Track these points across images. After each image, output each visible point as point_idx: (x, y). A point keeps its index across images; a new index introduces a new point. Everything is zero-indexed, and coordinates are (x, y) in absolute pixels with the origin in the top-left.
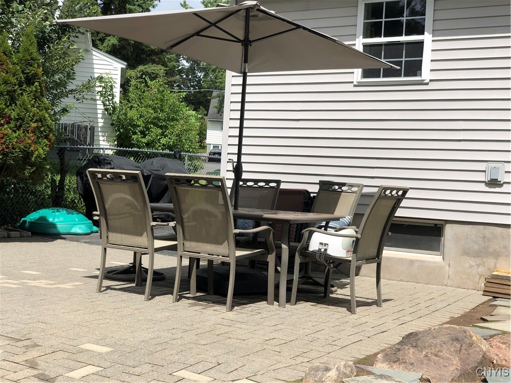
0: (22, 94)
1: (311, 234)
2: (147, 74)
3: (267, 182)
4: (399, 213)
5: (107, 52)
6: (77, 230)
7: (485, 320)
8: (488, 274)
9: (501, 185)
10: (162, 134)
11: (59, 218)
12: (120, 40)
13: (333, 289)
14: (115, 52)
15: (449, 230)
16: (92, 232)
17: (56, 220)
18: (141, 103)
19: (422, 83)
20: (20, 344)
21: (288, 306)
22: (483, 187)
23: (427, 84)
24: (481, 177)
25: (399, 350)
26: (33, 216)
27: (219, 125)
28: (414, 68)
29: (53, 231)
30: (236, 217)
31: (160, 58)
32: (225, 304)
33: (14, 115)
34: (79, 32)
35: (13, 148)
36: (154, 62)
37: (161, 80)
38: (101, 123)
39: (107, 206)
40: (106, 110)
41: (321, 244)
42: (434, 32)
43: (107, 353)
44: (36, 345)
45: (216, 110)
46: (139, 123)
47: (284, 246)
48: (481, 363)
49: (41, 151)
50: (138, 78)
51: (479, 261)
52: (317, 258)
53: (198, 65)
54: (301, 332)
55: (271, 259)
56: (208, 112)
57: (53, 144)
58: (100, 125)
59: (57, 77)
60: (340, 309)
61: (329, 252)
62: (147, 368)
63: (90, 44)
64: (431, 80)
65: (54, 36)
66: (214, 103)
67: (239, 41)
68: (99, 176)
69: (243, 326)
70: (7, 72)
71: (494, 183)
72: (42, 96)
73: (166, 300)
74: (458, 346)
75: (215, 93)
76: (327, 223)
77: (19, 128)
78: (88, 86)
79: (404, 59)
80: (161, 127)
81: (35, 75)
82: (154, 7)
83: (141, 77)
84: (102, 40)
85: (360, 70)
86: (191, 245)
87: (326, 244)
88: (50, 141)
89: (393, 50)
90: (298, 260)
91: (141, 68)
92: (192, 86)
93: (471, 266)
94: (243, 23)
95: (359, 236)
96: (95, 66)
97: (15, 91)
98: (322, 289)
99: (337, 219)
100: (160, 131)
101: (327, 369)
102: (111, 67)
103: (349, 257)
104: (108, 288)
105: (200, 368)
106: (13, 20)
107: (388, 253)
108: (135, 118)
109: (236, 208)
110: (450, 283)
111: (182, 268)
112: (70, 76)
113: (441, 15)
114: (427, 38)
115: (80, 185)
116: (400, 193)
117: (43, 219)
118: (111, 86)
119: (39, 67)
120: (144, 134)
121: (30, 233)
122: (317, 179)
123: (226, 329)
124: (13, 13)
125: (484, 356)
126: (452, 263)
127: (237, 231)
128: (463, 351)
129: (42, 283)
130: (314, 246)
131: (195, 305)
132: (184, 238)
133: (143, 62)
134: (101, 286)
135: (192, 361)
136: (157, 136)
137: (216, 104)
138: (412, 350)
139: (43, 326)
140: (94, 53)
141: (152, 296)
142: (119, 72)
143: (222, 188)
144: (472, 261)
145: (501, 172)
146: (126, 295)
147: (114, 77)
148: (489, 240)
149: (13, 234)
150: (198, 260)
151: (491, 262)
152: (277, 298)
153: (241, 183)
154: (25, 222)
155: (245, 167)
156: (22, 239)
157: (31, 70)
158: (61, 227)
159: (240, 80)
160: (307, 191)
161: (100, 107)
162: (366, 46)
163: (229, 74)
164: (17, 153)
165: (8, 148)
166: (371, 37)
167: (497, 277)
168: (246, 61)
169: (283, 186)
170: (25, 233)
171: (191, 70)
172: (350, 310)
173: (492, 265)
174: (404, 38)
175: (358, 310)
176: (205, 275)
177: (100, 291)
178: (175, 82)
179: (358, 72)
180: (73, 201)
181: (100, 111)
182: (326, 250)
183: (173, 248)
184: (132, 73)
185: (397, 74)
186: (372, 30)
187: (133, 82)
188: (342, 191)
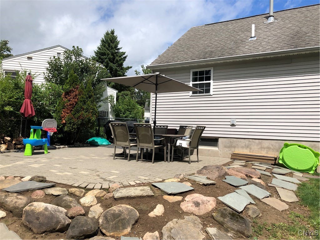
0: (87, 101)
1: (177, 140)
2: (124, 94)
3: (164, 126)
4: (203, 135)
5: (111, 87)
6: (104, 144)
7: (229, 165)
8: (232, 153)
9: (235, 126)
10: (130, 114)
11: (99, 140)
12: (115, 83)
13: (184, 158)
14: (114, 87)
15: (220, 140)
16: (109, 144)
17: (98, 141)
18: (123, 104)
19: (210, 95)
20: (93, 171)
21: (170, 162)
22: (230, 127)
23: (212, 96)
24: (229, 123)
25: (201, 170)
26: (91, 140)
27: (148, 111)
28: (208, 91)
29: (97, 144)
30: (154, 136)
31: (128, 89)
32: (152, 162)
33: (85, 108)
34: (104, 82)
35: (85, 118)
36: (126, 90)
37: (129, 96)
38: (110, 110)
39: (116, 134)
40: (112, 106)
41: (180, 143)
42: (214, 80)
43: (119, 173)
44: (98, 171)
45: (147, 106)
46: (122, 110)
47: (169, 144)
48: (225, 174)
49: (94, 119)
50: (122, 96)
51: (229, 149)
52: (179, 148)
53: (141, 91)
54: (174, 168)
55: (165, 148)
56: (144, 106)
57: (97, 116)
58: (110, 111)
59: (97, 96)
60: (186, 163)
61: (182, 146)
62: (130, 176)
63: (106, 85)
64: (213, 94)
65: (97, 83)
66: (147, 103)
67: (154, 84)
68: (114, 124)
69: (157, 167)
70: (83, 95)
71: (233, 125)
72: (94, 101)
73: (134, 162)
74: (218, 169)
75: (147, 100)
76: (182, 138)
77: (87, 112)
78: (107, 99)
79: (205, 88)
80: (129, 111)
81: (92, 95)
82: (126, 72)
83: (123, 95)
84: (110, 83)
85: (192, 92)
86: (141, 144)
87: (181, 144)
88: (96, 116)
89: (201, 85)
90: (173, 149)
91: (122, 92)
92: (139, 98)
93: (227, 151)
94: (155, 79)
95: (191, 141)
96: (108, 92)
97: (85, 100)
98: (181, 158)
99: (185, 136)
100: (129, 113)
101: (180, 175)
102: (113, 92)
103: (188, 147)
104: (116, 158)
105: (145, 176)
106: (84, 78)
107: (200, 147)
108: (121, 108)
109: (154, 134)
110: (221, 156)
111: (138, 153)
112: (102, 95)
113: (216, 75)
114: (211, 82)
115: (105, 130)
116: (203, 128)
117: (94, 140)
118: (113, 98)
119: (93, 93)
120: (124, 114)
121: (90, 145)
122: (179, 125)
123: (152, 168)
124: (84, 76)
125: (226, 172)
126: (221, 150)
127: (155, 139)
128: (220, 171)
129: (97, 158)
130: (178, 144)
131: (143, 162)
132: (139, 142)
133: (123, 90)
134: (114, 158)
135: (143, 174)
136: (128, 114)
137: (147, 104)
138: (205, 170)
139: (99, 167)
140: (107, 88)
141: (130, 160)
142: (116, 94)
143: (150, 127)
144: (227, 149)
145: (235, 122)
146: (122, 160)
147: (114, 95)
148: (232, 143)
149: (84, 145)
150: (143, 149)
151: (233, 149)
152: (167, 160)
153: (156, 127)
154: (88, 141)
155: (157, 122)
156: (87, 146)
157: (90, 94)
158: (99, 143)
159: (155, 96)
160: (176, 129)
161: (110, 105)
162: (193, 84)
163: (151, 94)
164: (87, 120)
165: (83, 118)
166: (195, 82)
167: (235, 154)
168: (156, 90)
169: (169, 128)
170: (88, 145)
171: (139, 92)
172: (189, 163)
173: (233, 150)
174: (204, 82)
175: (191, 163)
176: (146, 154)
177: (114, 159)
178: (134, 97)
179: (191, 92)
180: (102, 135)
181: (109, 107)
182: (181, 145)
183: (136, 146)
184: (120, 94)
185: (203, 93)
186: (195, 80)
187: (120, 97)
188: (186, 128)
